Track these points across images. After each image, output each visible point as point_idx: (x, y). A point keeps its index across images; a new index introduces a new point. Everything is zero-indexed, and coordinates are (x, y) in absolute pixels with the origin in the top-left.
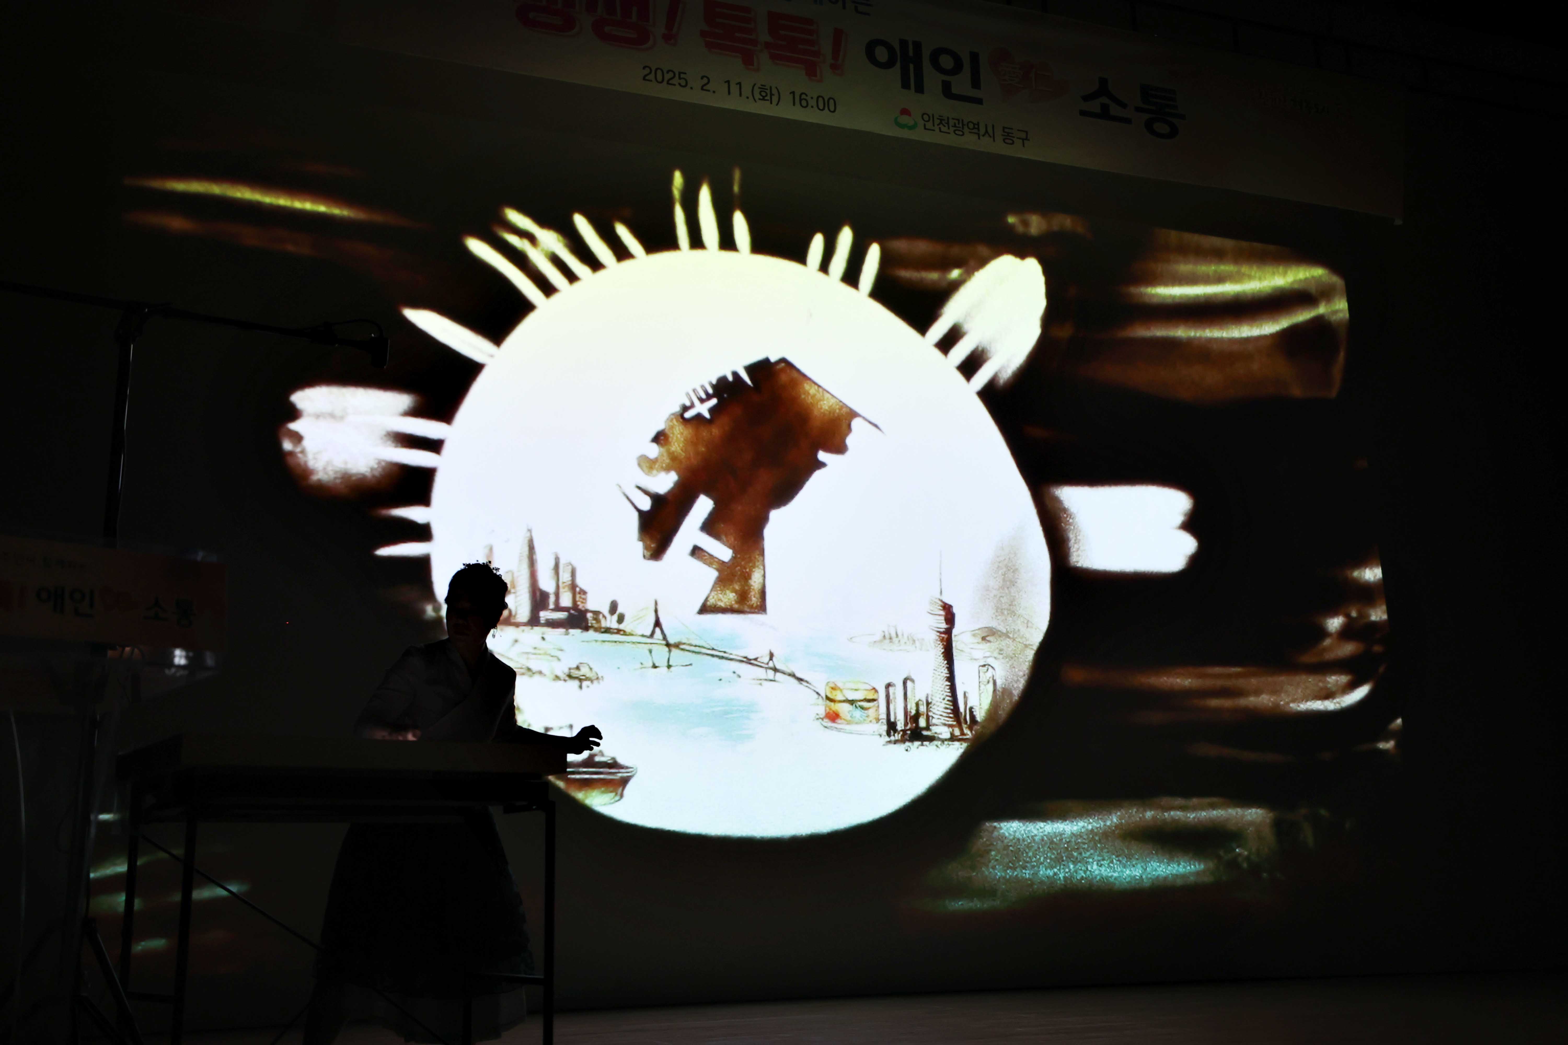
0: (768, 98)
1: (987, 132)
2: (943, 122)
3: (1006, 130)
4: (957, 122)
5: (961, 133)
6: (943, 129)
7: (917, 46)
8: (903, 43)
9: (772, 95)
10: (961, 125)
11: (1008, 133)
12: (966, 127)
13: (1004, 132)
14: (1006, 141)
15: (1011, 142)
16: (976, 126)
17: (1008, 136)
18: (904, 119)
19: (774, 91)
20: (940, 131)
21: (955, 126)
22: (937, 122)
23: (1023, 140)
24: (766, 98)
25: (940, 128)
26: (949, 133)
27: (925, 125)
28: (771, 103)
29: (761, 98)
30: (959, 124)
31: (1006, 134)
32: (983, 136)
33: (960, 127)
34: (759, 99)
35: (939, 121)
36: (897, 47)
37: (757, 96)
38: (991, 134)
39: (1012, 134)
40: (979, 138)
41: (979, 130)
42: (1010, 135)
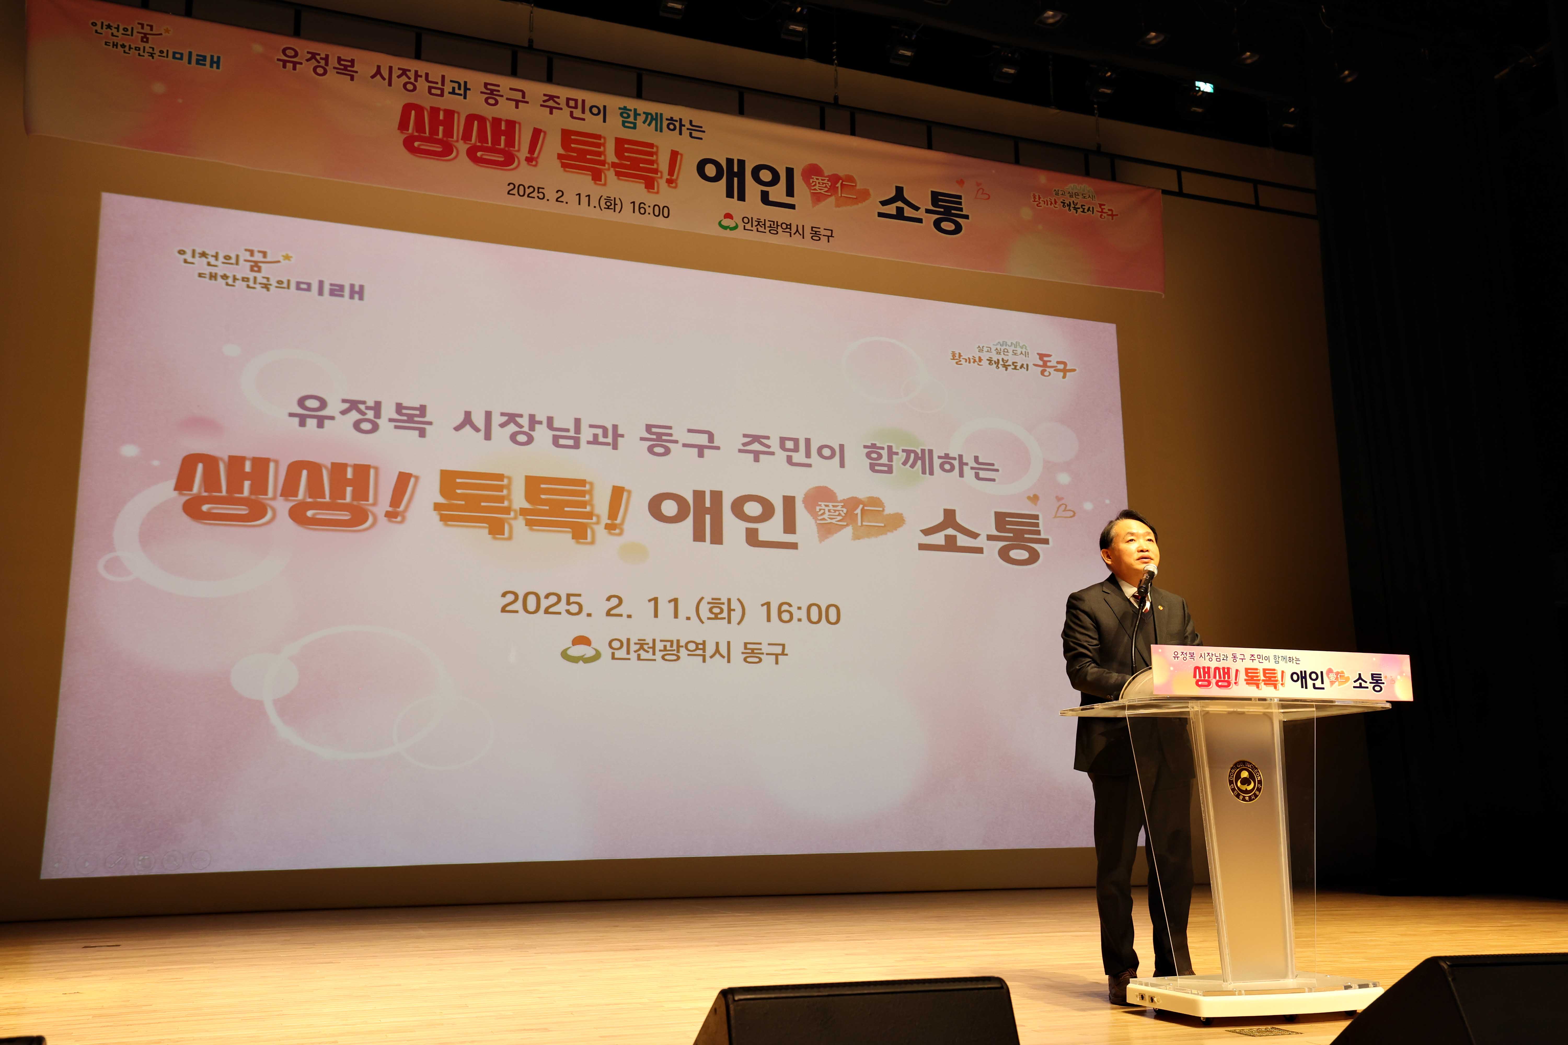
0: (612, 207)
1: (797, 231)
2: (761, 223)
3: (814, 229)
4: (772, 223)
5: (776, 232)
6: (760, 229)
7: (742, 163)
8: (730, 161)
9: (615, 204)
10: (775, 226)
11: (816, 232)
12: (779, 227)
13: (812, 230)
14: (814, 238)
15: (818, 238)
16: (789, 226)
17: (816, 234)
18: (727, 222)
19: (618, 202)
20: (758, 231)
21: (770, 227)
22: (755, 223)
23: (828, 236)
24: (610, 207)
25: (757, 229)
26: (765, 232)
27: (744, 226)
28: (615, 211)
29: (607, 207)
30: (774, 225)
31: (814, 232)
32: (794, 234)
33: (775, 228)
34: (605, 208)
35: (757, 223)
36: (724, 164)
37: (603, 205)
38: (801, 232)
39: (820, 232)
40: (791, 236)
41: (791, 230)
42: (817, 233)
